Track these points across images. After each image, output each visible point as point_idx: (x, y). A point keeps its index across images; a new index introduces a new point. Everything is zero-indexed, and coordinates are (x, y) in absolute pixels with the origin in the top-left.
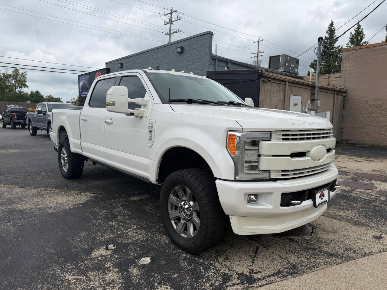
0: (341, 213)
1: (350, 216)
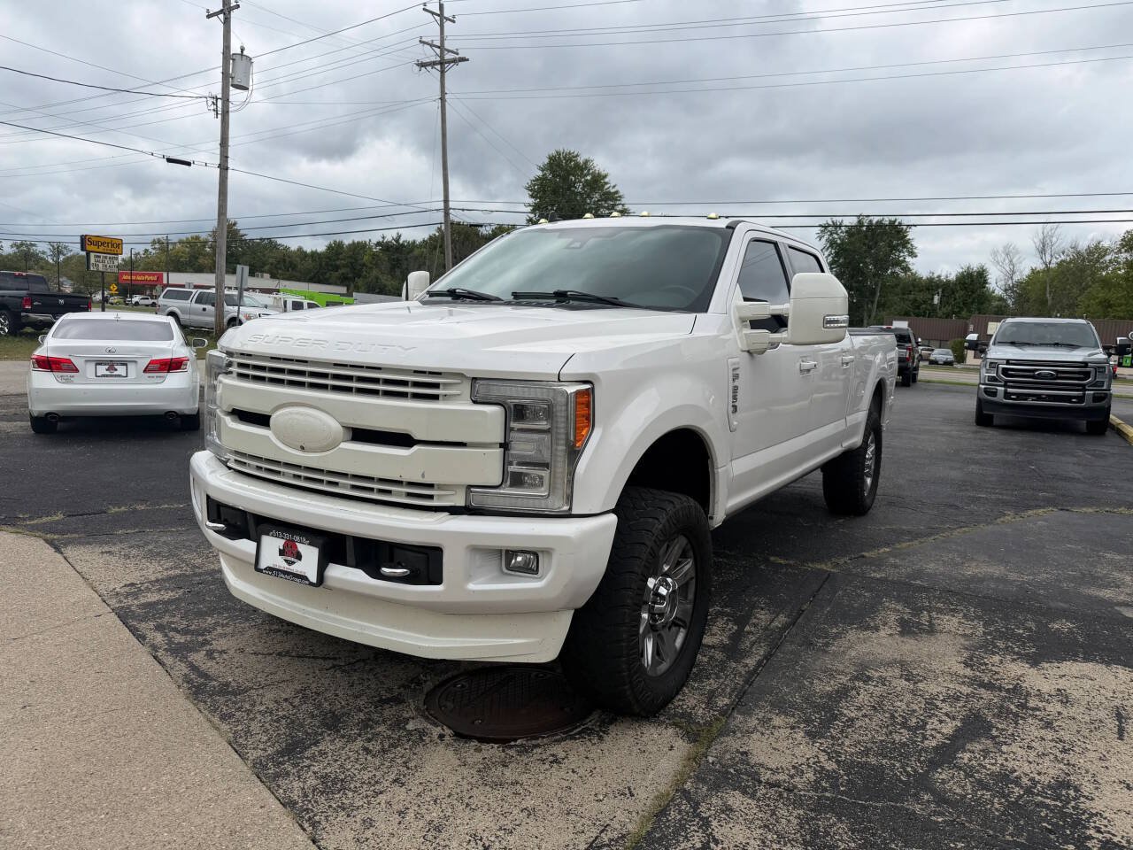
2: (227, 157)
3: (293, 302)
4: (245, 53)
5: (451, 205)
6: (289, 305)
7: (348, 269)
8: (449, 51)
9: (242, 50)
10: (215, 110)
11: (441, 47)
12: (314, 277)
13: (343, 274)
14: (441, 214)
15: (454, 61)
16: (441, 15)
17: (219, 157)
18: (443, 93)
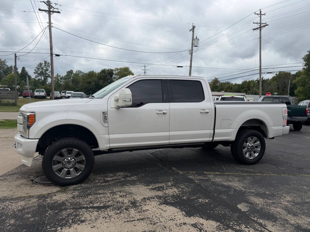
0: (22, 203)
1: (13, 204)
2: (192, 64)
3: (217, 98)
4: (197, 38)
5: (262, 68)
6: (215, 99)
7: (247, 88)
8: (263, 24)
9: (196, 37)
10: (190, 53)
11: (260, 23)
12: (237, 91)
13: (245, 90)
14: (259, 71)
15: (264, 26)
16: (261, 14)
17: (190, 64)
18: (260, 36)
